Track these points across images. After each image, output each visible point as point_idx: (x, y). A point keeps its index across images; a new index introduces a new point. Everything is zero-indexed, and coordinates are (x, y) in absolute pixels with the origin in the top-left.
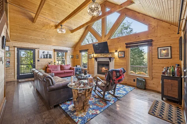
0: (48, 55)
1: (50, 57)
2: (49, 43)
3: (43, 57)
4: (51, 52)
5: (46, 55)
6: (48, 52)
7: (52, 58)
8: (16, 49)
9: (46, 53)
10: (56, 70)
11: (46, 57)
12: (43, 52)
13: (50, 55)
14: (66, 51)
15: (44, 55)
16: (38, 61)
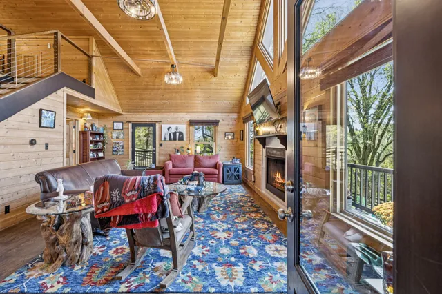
0: (178, 134)
1: (181, 139)
2: (177, 109)
3: (168, 138)
4: (183, 128)
5: (173, 133)
6: (177, 128)
7: (185, 139)
8: (130, 124)
9: (173, 130)
10: (184, 165)
11: (173, 137)
12: (169, 129)
13: (181, 133)
14: (216, 123)
15: (170, 134)
16: (161, 145)
